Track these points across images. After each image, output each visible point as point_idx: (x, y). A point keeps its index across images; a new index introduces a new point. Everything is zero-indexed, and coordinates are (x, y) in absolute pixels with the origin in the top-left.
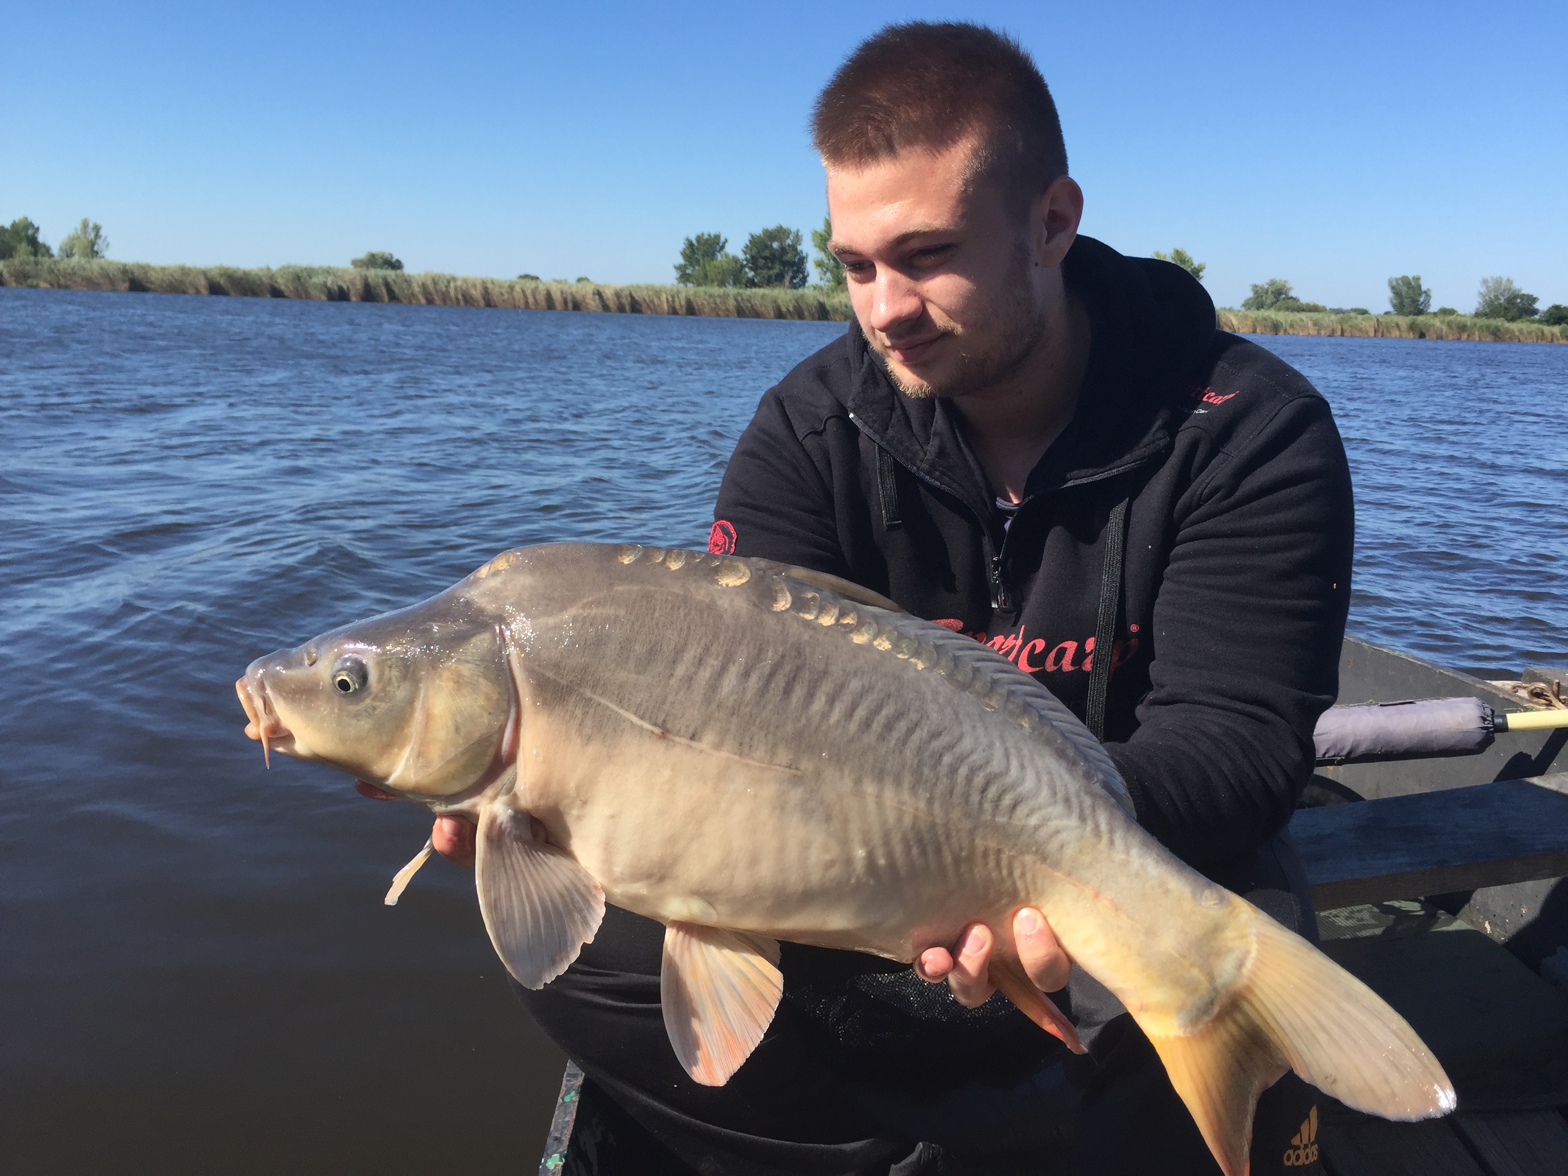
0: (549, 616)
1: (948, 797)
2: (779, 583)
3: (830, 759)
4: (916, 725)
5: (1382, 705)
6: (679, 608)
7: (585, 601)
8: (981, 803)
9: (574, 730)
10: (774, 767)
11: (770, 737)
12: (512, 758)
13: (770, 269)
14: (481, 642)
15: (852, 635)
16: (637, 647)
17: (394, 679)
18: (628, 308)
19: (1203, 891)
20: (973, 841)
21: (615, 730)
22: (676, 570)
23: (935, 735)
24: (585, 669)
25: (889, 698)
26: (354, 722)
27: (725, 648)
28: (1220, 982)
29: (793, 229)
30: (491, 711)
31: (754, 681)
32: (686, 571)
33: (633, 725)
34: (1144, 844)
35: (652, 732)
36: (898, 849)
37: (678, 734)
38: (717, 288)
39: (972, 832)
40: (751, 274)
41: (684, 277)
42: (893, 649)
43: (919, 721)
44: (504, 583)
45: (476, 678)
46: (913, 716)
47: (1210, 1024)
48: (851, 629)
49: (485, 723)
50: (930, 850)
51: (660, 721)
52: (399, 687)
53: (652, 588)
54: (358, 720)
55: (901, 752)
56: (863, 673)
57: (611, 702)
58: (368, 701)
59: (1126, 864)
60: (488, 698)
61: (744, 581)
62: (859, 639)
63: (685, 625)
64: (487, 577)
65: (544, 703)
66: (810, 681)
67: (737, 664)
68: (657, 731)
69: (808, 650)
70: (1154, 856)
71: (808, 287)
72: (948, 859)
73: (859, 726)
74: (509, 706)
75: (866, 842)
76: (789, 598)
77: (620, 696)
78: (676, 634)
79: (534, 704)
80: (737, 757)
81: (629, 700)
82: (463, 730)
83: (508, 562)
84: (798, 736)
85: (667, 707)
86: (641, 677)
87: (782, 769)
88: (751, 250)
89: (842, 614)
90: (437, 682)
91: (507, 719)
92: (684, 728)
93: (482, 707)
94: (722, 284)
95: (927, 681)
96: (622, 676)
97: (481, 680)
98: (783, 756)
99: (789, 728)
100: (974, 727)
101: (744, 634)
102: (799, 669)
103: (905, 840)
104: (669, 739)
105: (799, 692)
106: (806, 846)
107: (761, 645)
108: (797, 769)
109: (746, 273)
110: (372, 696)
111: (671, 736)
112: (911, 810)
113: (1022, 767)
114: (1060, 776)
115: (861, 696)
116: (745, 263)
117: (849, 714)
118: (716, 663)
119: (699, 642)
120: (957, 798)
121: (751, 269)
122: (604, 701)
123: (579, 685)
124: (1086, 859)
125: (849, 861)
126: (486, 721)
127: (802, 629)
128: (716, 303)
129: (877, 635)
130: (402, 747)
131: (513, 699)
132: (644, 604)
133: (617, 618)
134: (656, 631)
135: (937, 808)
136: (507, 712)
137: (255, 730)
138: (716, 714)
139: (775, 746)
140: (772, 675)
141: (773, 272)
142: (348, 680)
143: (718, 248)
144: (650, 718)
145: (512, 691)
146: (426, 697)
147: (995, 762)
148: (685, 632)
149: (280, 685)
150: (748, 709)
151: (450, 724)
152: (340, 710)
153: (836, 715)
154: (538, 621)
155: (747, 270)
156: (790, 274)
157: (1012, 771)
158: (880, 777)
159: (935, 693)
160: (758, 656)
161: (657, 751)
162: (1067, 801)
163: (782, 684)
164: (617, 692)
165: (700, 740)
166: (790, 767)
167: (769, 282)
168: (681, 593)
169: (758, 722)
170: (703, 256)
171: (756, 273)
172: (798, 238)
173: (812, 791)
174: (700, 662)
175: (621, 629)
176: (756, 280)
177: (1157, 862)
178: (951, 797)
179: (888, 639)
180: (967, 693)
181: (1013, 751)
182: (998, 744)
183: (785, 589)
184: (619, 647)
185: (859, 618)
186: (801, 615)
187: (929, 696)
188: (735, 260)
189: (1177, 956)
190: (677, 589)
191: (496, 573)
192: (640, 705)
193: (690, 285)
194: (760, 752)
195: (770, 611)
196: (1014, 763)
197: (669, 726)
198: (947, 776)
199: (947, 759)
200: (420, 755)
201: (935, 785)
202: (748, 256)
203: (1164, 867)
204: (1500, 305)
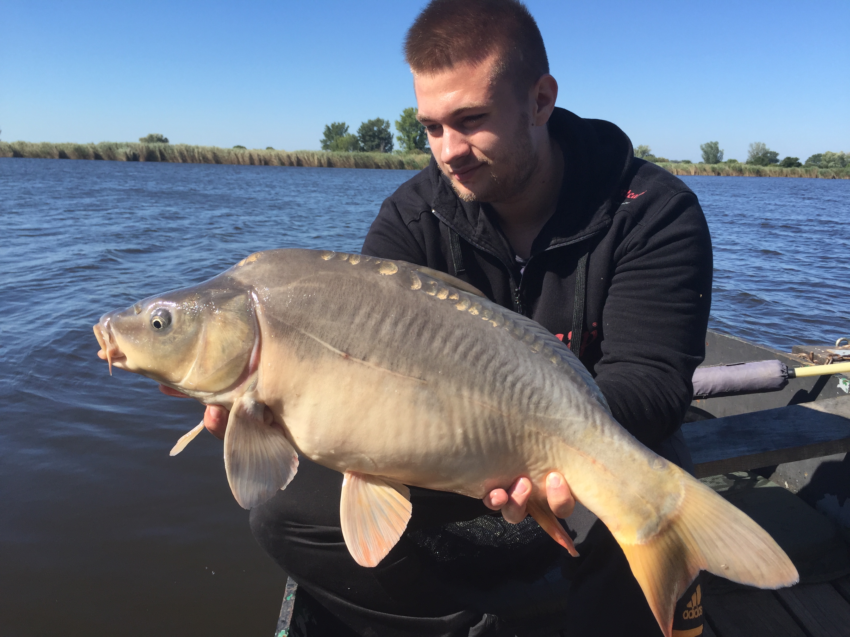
0: (281, 286)
1: (510, 400)
2: (415, 275)
3: (443, 375)
4: (493, 358)
5: (727, 366)
6: (357, 285)
7: (302, 279)
8: (528, 405)
9: (294, 352)
10: (410, 378)
11: (409, 360)
12: (256, 368)
13: (372, 141)
14: (240, 300)
15: (456, 305)
16: (332, 306)
17: (187, 321)
18: (295, 164)
19: (654, 460)
20: (523, 427)
21: (318, 353)
22: (355, 265)
23: (503, 364)
24: (301, 318)
25: (477, 341)
26: (162, 346)
27: (383, 308)
28: (662, 512)
29: (386, 120)
30: (244, 339)
31: (400, 328)
32: (361, 265)
33: (329, 350)
34: (621, 433)
35: (340, 355)
36: (481, 429)
37: (355, 357)
38: (344, 152)
39: (523, 421)
40: (362, 144)
41: (326, 147)
42: (479, 314)
43: (494, 356)
44: (254, 268)
45: (235, 320)
46: (491, 352)
47: (655, 537)
48: (454, 302)
49: (240, 346)
50: (499, 431)
51: (345, 349)
52: (190, 325)
53: (341, 274)
54: (165, 345)
55: (484, 373)
56: (463, 327)
57: (316, 337)
58: (171, 334)
59: (611, 443)
60: (242, 332)
61: (394, 272)
62: (461, 307)
63: (360, 295)
64: (244, 265)
65: (276, 336)
66: (432, 330)
67: (390, 318)
68: (343, 354)
69: (431, 311)
70: (627, 439)
71: (394, 152)
72: (509, 437)
73: (460, 356)
74: (255, 337)
75: (463, 424)
76: (420, 283)
77: (321, 334)
78: (355, 299)
79: (270, 336)
80: (389, 371)
81: (327, 336)
82: (227, 351)
83: (256, 257)
84: (425, 360)
85: (349, 341)
86: (334, 323)
87: (416, 380)
88: (362, 131)
89: (451, 294)
90: (213, 322)
91: (253, 345)
92: (359, 353)
93: (239, 337)
94: (347, 150)
95: (499, 333)
96: (323, 322)
97: (239, 321)
98: (416, 372)
99: (420, 356)
100: (525, 361)
101: (394, 300)
102: (426, 323)
103: (485, 424)
104: (350, 360)
105: (426, 335)
106: (427, 426)
107: (404, 308)
108: (424, 380)
109: (360, 144)
110: (174, 331)
111: (351, 358)
112: (489, 407)
113: (552, 385)
114: (574, 392)
115: (462, 339)
116: (359, 138)
117: (455, 349)
118: (378, 316)
119: (368, 305)
120: (515, 401)
121: (362, 142)
122: (312, 336)
123: (298, 326)
124: (589, 440)
125: (453, 436)
126: (241, 345)
127: (428, 300)
128: (343, 160)
129: (471, 306)
130: (191, 361)
131: (257, 333)
132: (337, 282)
133: (320, 289)
134: (343, 297)
135: (504, 408)
136: (253, 341)
137: (103, 354)
138: (378, 346)
139: (412, 365)
140: (410, 324)
141: (374, 144)
142: (160, 321)
143: (344, 130)
144: (339, 347)
145: (257, 328)
146: (206, 331)
147: (537, 382)
148: (360, 299)
149: (118, 327)
150: (396, 344)
151: (220, 347)
152: (154, 339)
153: (446, 351)
154: (274, 289)
155: (360, 142)
156: (384, 144)
157: (546, 387)
158: (471, 388)
159: (503, 341)
160: (403, 314)
161: (343, 366)
162: (578, 407)
163: (416, 330)
164: (319, 331)
165: (368, 360)
166: (420, 378)
167: (372, 149)
168: (358, 277)
169: (402, 351)
170: (336, 135)
171: (365, 144)
172: (388, 125)
173: (433, 393)
174: (369, 316)
175: (322, 295)
176: (365, 148)
177: (629, 443)
178: (512, 400)
179: (477, 309)
180: (521, 341)
181: (547, 376)
182: (539, 371)
183: (418, 278)
184: (321, 305)
185: (460, 296)
186: (427, 293)
187: (500, 342)
188: (354, 137)
189: (639, 497)
190: (355, 274)
191: (249, 263)
192: (333, 339)
193: (329, 151)
194: (403, 369)
195: (409, 289)
196: (548, 383)
197: (350, 351)
198: (510, 388)
199: (510, 379)
200: (201, 366)
201: (503, 393)
202: (360, 135)
203: (633, 446)
204: (759, 158)
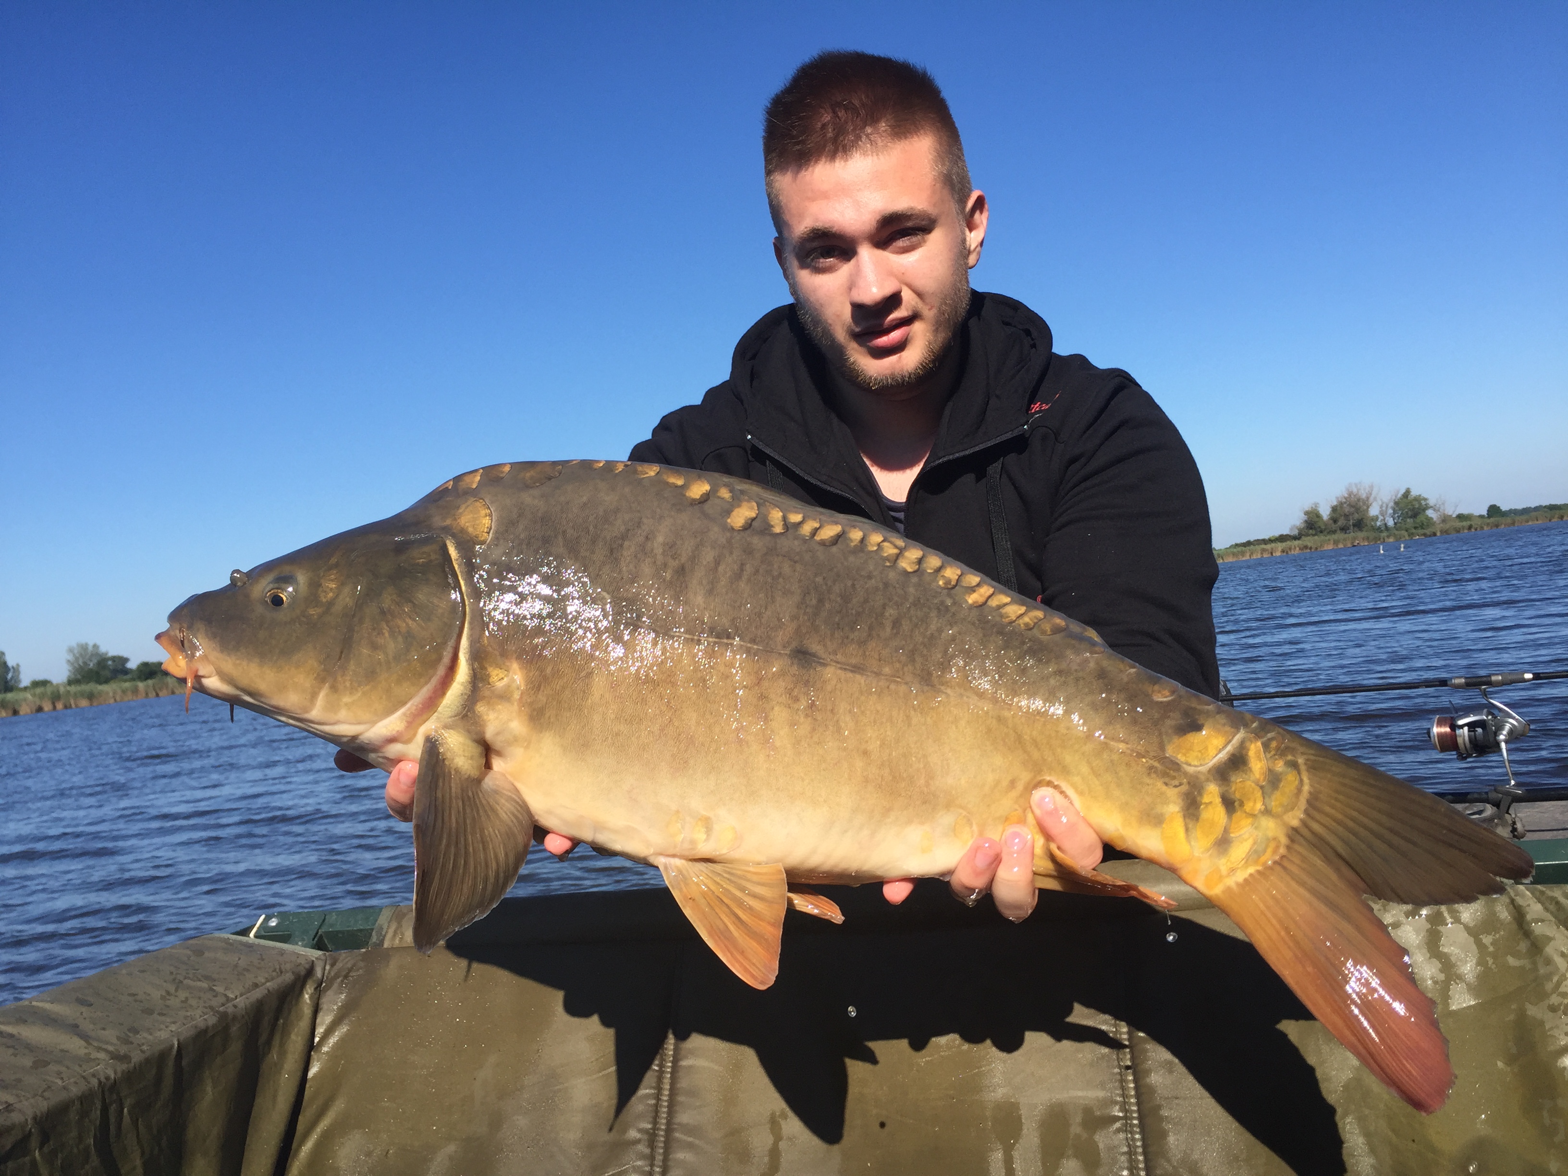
204: (91, 671)
